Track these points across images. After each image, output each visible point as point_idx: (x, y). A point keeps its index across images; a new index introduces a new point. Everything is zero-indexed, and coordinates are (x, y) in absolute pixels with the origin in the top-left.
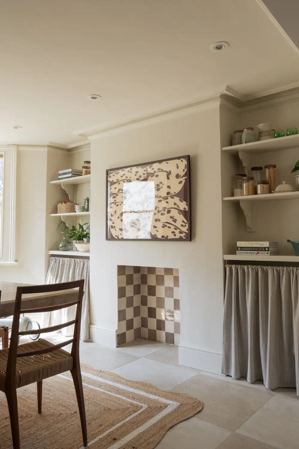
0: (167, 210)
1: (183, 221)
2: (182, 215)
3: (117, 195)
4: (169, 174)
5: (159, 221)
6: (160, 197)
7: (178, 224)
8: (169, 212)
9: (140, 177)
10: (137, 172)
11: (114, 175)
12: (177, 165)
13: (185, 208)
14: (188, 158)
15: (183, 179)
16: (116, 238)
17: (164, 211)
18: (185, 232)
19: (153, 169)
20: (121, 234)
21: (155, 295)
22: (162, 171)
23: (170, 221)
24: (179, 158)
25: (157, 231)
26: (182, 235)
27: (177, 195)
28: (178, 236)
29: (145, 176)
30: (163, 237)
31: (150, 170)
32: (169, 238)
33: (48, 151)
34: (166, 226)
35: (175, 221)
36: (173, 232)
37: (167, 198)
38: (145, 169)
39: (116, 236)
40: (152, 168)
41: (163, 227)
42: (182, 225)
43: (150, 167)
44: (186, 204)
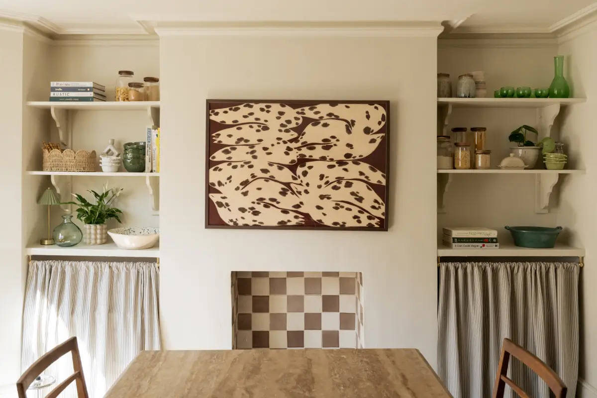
0: (344, 182)
1: (376, 201)
2: (373, 191)
3: (234, 149)
4: (350, 125)
5: (329, 198)
6: (332, 160)
7: (366, 205)
8: (349, 185)
9: (289, 122)
10: (281, 113)
11: (226, 112)
12: (367, 112)
13: (379, 181)
14: (386, 104)
15: (378, 138)
16: (231, 224)
17: (339, 182)
18: (378, 218)
19: (317, 113)
20: (243, 218)
21: (267, 311)
22: (337, 118)
23: (352, 199)
24: (371, 103)
25: (325, 215)
26: (373, 222)
27: (366, 160)
28: (365, 222)
29: (300, 122)
30: (335, 223)
31: (309, 113)
32: (347, 225)
33: (24, 34)
34: (342, 207)
35: (360, 199)
36: (355, 217)
37: (346, 164)
38: (299, 110)
39: (231, 221)
40: (315, 110)
41: (336, 208)
42: (373, 207)
43: (311, 109)
44: (383, 175)
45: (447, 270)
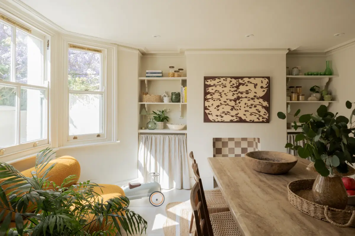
0: (253, 106)
1: (265, 112)
2: (264, 109)
3: (214, 94)
4: (255, 85)
5: (248, 111)
6: (249, 98)
7: (262, 114)
8: (255, 107)
9: (234, 84)
10: (231, 81)
11: (211, 81)
12: (262, 81)
13: (266, 105)
14: (268, 78)
15: (266, 90)
16: (213, 121)
17: (252, 106)
18: (266, 118)
19: (244, 81)
20: (217, 119)
21: (221, 154)
22: (251, 83)
23: (256, 112)
24: (263, 77)
25: (247, 117)
26: (264, 120)
27: (261, 98)
28: (261, 120)
29: (238, 84)
30: (250, 120)
31: (241, 81)
32: (255, 121)
34: (253, 115)
35: (259, 112)
36: (258, 118)
37: (254, 99)
38: (237, 80)
39: (213, 120)
40: (243, 80)
41: (251, 115)
42: (264, 115)
43: (242, 80)
44: (268, 103)
45: (290, 137)
